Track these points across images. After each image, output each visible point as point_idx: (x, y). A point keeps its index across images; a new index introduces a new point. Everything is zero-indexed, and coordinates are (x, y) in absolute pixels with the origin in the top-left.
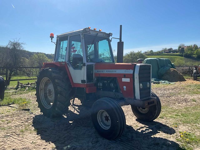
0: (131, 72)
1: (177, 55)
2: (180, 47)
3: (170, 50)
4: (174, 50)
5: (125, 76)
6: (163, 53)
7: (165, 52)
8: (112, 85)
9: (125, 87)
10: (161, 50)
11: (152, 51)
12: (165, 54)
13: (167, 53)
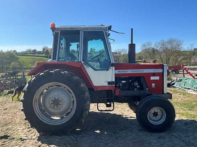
0: (160, 71)
1: (42, 56)
2: (44, 49)
3: (34, 51)
4: (38, 52)
5: (154, 75)
6: (28, 54)
7: (30, 53)
8: (136, 84)
9: (153, 85)
10: (26, 51)
11: (15, 51)
12: (30, 55)
13: (32, 53)
